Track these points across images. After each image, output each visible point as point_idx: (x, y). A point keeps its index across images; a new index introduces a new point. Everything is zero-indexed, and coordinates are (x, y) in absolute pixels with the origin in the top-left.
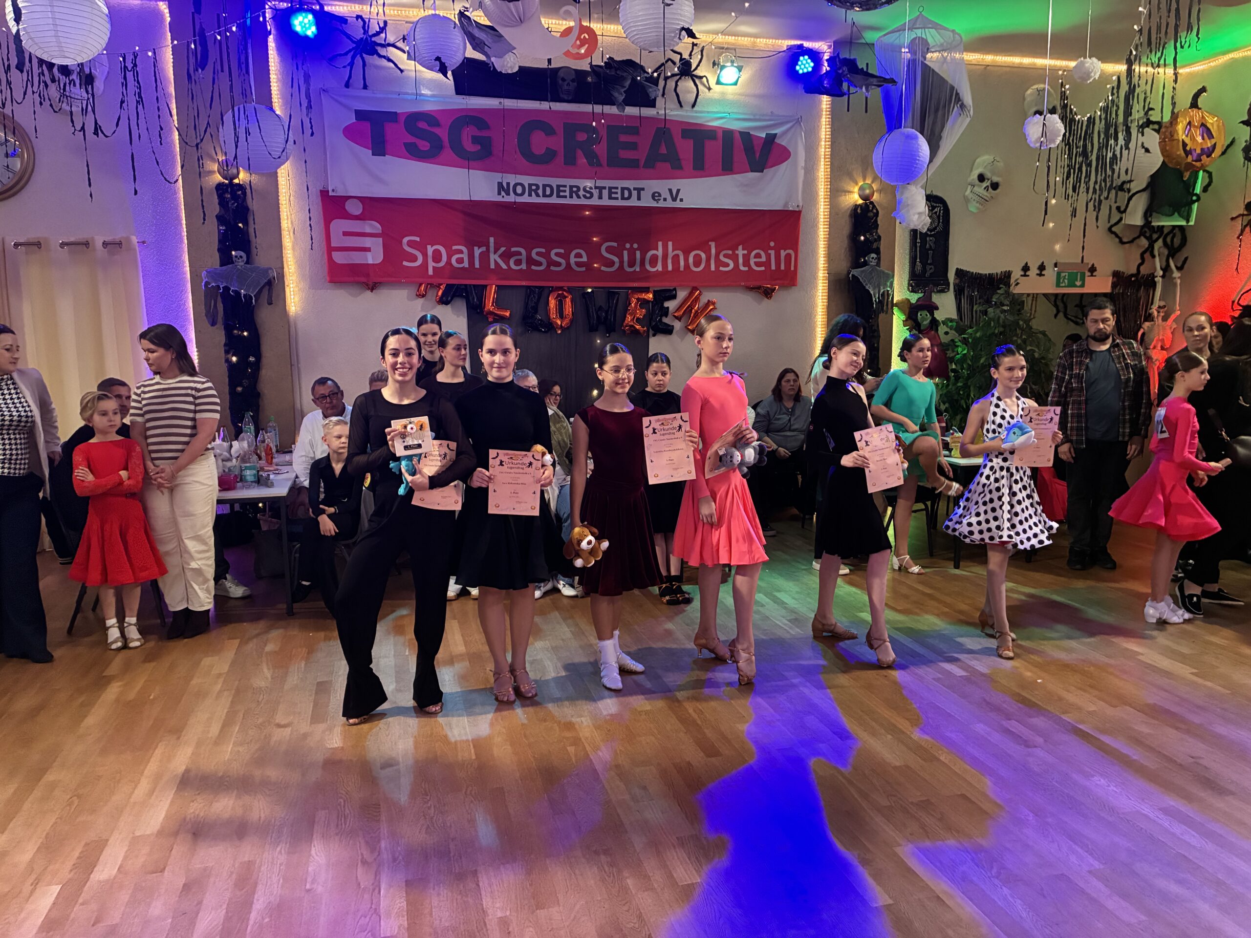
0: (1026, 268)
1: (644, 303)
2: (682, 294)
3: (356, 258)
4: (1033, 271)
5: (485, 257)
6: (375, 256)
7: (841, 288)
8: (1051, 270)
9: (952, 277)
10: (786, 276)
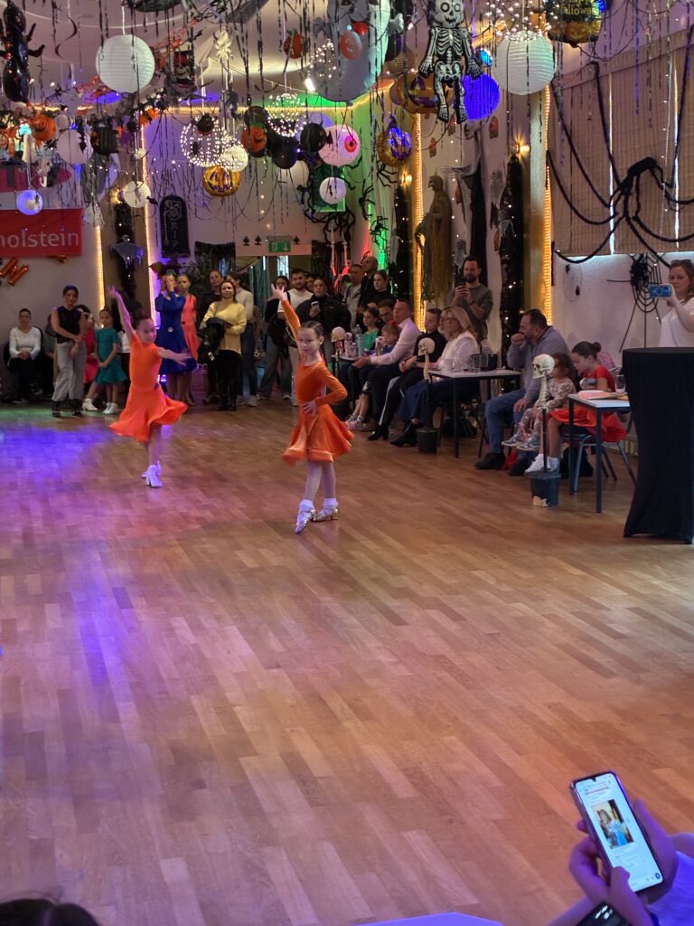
0: (246, 240)
4: (252, 242)
7: (112, 255)
8: (265, 242)
9: (192, 247)
10: (73, 250)
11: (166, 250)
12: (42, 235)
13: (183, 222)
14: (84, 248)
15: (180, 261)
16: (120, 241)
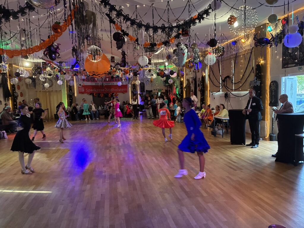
0: (154, 90)
1: (111, 94)
2: (115, 93)
3: (81, 91)
4: (155, 90)
5: (94, 90)
6: (83, 91)
7: (132, 92)
8: (157, 90)
9: (145, 91)
10: (126, 91)
11: (141, 91)
12: (121, 89)
13: (144, 87)
14: (128, 91)
15: (143, 93)
16: (134, 90)
